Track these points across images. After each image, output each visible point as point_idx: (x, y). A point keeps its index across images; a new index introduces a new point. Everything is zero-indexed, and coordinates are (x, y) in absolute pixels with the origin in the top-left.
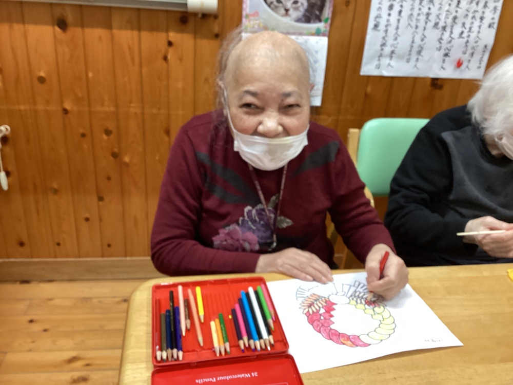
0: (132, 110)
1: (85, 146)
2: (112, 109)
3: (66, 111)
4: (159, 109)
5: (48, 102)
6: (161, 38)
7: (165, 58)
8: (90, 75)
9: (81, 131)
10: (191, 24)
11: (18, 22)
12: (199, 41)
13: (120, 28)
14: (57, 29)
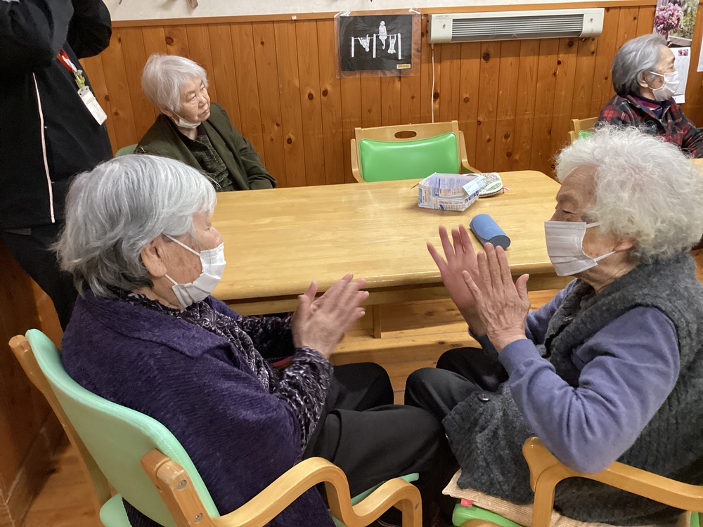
0: (526, 117)
1: (489, 149)
2: (512, 117)
3: (479, 123)
4: (546, 114)
5: (468, 117)
6: (554, 58)
7: (555, 74)
8: (501, 93)
9: (488, 137)
10: (575, 48)
11: (457, 59)
12: (579, 58)
13: (526, 55)
14: (482, 59)
